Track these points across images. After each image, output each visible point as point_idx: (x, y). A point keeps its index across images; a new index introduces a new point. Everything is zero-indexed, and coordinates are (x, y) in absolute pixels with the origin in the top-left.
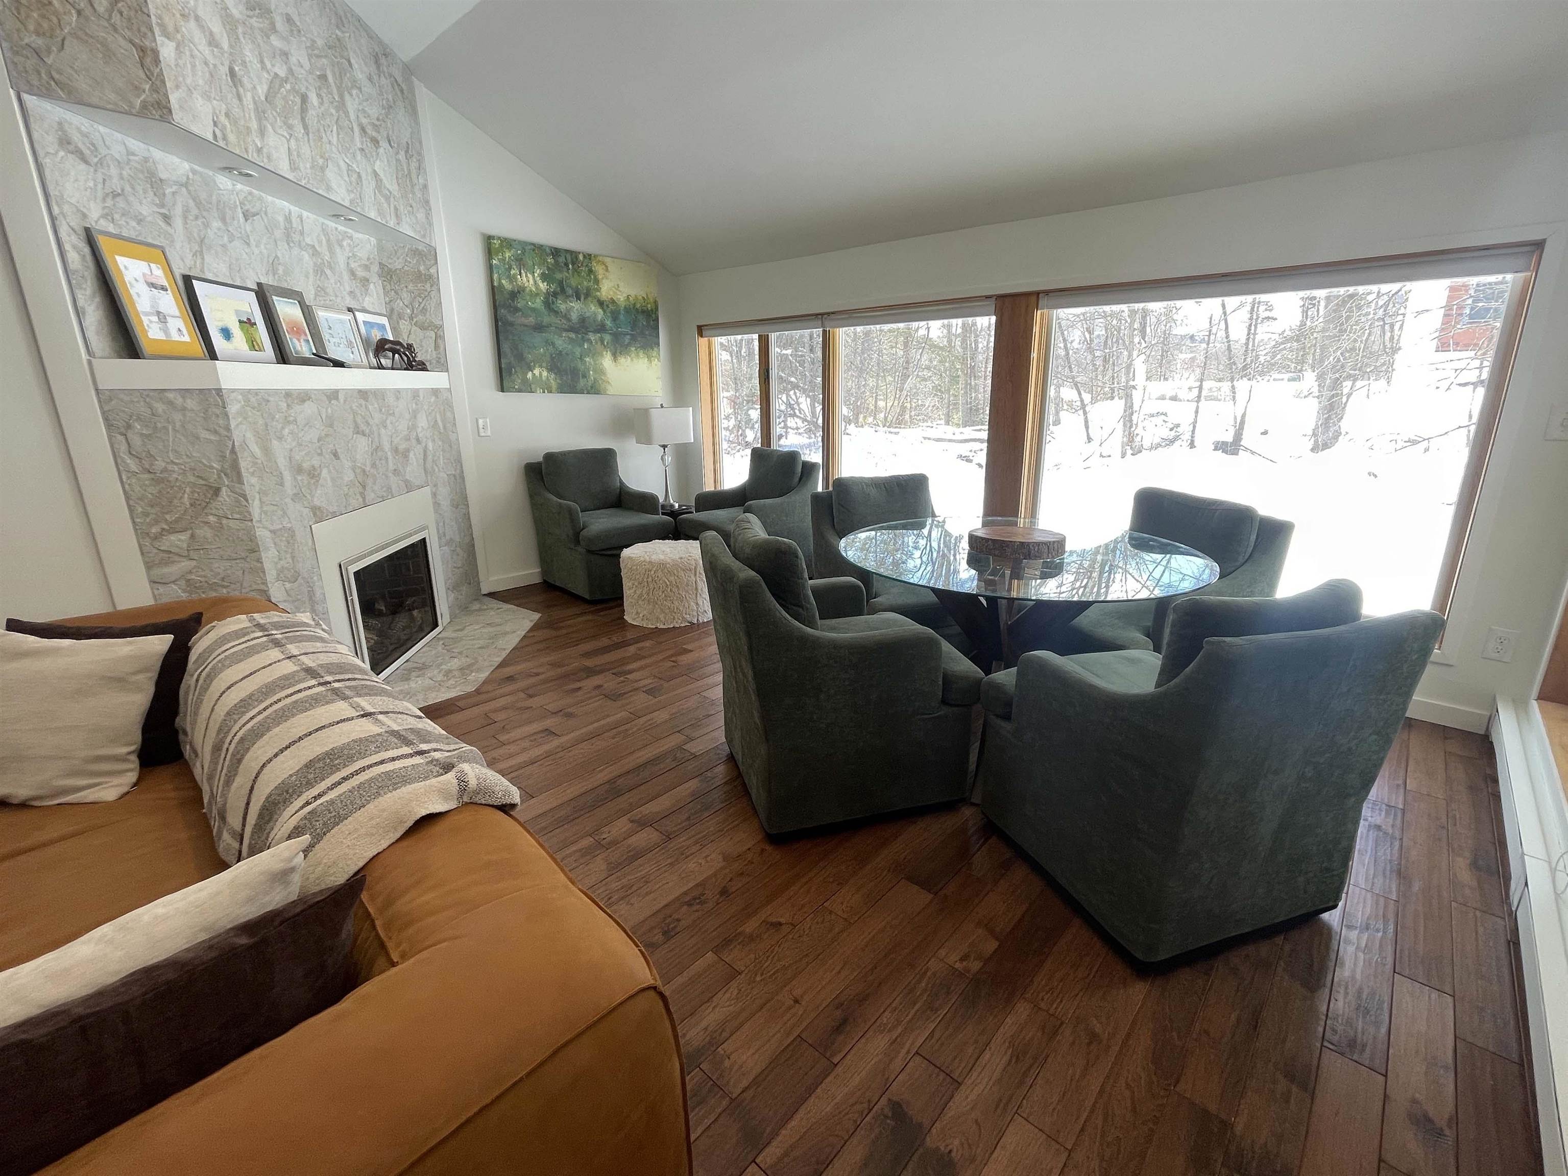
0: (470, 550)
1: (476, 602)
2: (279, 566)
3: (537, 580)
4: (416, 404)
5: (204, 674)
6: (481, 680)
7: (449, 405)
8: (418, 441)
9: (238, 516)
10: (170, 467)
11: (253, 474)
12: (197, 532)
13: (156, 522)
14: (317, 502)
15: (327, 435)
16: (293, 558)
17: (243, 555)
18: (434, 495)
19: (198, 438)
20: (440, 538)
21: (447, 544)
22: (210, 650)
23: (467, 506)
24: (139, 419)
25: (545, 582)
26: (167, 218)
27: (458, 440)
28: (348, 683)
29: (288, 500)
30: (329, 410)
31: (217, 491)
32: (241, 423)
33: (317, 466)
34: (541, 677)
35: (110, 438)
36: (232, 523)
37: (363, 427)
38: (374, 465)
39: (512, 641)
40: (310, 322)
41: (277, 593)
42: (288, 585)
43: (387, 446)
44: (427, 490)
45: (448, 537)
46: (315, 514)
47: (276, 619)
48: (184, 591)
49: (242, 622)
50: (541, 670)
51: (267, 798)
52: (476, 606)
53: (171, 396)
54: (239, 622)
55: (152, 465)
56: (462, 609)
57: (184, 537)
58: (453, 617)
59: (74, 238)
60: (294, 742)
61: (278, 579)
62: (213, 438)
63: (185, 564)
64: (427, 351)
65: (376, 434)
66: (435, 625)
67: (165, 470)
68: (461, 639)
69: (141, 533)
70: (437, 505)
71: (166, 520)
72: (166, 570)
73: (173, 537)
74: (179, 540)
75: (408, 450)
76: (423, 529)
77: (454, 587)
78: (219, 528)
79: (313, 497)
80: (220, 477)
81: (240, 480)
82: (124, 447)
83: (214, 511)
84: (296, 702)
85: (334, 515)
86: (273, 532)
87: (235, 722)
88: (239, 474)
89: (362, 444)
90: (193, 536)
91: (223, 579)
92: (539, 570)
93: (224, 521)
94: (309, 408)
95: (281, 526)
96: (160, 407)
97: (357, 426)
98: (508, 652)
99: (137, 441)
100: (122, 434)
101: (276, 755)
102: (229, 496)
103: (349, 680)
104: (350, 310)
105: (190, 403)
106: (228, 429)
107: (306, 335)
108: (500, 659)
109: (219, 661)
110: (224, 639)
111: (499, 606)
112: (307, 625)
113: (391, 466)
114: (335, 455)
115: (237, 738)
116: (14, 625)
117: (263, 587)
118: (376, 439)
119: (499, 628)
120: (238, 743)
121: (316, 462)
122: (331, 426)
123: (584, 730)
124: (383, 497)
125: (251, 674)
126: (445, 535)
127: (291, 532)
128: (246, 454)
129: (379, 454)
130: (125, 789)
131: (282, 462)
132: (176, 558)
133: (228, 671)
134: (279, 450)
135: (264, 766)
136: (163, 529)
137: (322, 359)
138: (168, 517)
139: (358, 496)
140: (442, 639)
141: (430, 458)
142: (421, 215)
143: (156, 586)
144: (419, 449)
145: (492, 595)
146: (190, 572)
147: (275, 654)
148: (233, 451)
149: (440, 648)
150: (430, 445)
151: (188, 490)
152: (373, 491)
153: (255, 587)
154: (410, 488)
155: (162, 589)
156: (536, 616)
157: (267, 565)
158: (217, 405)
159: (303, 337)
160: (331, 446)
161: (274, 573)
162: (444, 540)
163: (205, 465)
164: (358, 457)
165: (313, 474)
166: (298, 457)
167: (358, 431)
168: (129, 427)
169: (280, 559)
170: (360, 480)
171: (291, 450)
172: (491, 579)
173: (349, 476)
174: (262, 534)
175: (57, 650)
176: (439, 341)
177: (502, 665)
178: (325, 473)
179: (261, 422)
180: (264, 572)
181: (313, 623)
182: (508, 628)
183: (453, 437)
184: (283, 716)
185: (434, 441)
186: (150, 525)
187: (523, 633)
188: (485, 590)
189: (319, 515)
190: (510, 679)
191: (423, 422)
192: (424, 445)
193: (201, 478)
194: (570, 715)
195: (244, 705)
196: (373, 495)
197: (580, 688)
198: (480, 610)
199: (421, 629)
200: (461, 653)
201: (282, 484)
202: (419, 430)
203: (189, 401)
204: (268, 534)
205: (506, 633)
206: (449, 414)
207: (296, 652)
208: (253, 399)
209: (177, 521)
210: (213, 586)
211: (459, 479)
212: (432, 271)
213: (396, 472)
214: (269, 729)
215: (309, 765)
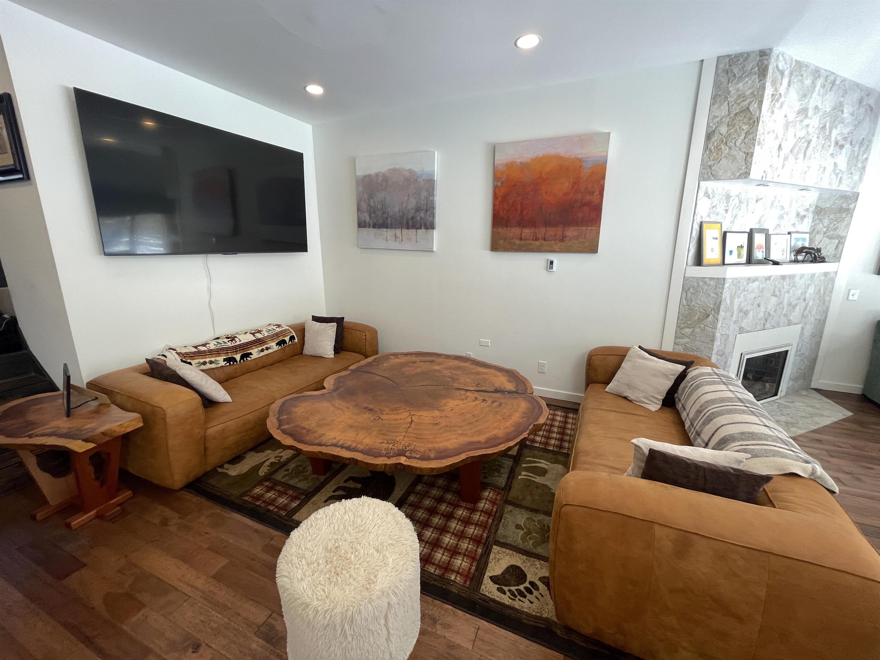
0: (813, 361)
1: (805, 391)
2: (718, 349)
3: (858, 392)
4: (811, 281)
5: (695, 384)
6: (798, 434)
7: (833, 281)
8: (805, 300)
9: (711, 326)
10: (696, 305)
11: (723, 311)
12: (696, 329)
13: (684, 323)
14: (743, 325)
15: (759, 296)
16: (725, 346)
17: (708, 341)
18: (803, 329)
19: (709, 296)
20: (797, 351)
21: (799, 355)
22: (697, 376)
23: (821, 337)
24: (693, 287)
25: (863, 394)
26: (726, 211)
27: (830, 301)
28: (757, 411)
29: (732, 323)
30: (764, 285)
31: (708, 316)
32: (727, 291)
33: (749, 310)
34: (842, 449)
35: (682, 293)
36: (709, 329)
37: (777, 293)
38: (775, 311)
39: (827, 421)
40: (767, 243)
41: (714, 360)
42: (719, 357)
43: (785, 302)
44: (799, 326)
45: (801, 352)
46: (740, 330)
47: (722, 373)
48: (683, 349)
49: (708, 369)
50: (844, 446)
51: (724, 436)
52: (804, 393)
53: (706, 279)
54: (708, 370)
55: (691, 303)
56: (794, 392)
57: (690, 330)
58: (787, 394)
59: (697, 226)
60: (736, 423)
61: (716, 354)
62: (715, 296)
63: (687, 340)
64: (828, 251)
65: (782, 296)
66: (776, 394)
67: (694, 306)
68: (790, 407)
69: (678, 326)
70: (802, 334)
71: (687, 323)
72: (680, 340)
73: (687, 330)
74: (688, 331)
75: (796, 305)
76: (789, 345)
77: (795, 379)
78: (703, 330)
79: (742, 323)
80: (711, 311)
81: (718, 314)
82: (684, 296)
83: (704, 323)
84: (736, 409)
85: (748, 332)
86: (722, 335)
87: (709, 406)
88: (719, 311)
89: (774, 300)
90: (693, 331)
91: (697, 349)
92: (862, 386)
93: (706, 327)
94: (756, 284)
95: (725, 333)
96: (701, 283)
97: (774, 292)
98: (821, 426)
99: (689, 294)
100: (685, 292)
101: (728, 424)
102: (712, 318)
103: (757, 409)
104: (789, 233)
105: (712, 283)
106: (722, 293)
107: (763, 249)
108: (815, 428)
109: (702, 382)
110: (703, 374)
111: (822, 398)
112: (733, 379)
113: (784, 312)
114: (759, 305)
115: (710, 412)
116: (640, 347)
117: (710, 355)
118: (781, 299)
119: (818, 411)
120: (711, 414)
121: (749, 308)
122: (762, 292)
123: (867, 492)
124: (774, 326)
125: (715, 391)
126: (800, 351)
127: (728, 336)
128: (724, 303)
129: (781, 305)
130: (657, 410)
131: (736, 307)
132: (685, 337)
133: (706, 387)
134: (736, 302)
135: (722, 426)
136: (685, 326)
137: (767, 261)
138: (688, 322)
139: (762, 325)
140: (778, 403)
141: (808, 309)
142: (856, 177)
143: (675, 345)
144: (804, 304)
145: (818, 391)
146: (687, 343)
147: (724, 387)
148: (720, 302)
149: (775, 407)
150: (811, 303)
151: (698, 314)
152: (770, 323)
153: (708, 355)
154: (790, 323)
155: (676, 346)
156: (849, 414)
157: (715, 347)
158: (721, 284)
159: (762, 250)
160: (759, 301)
161: (716, 351)
162: (799, 353)
163: (708, 306)
164: (769, 307)
165: (746, 313)
166: (743, 305)
167: (774, 295)
168: (689, 289)
169: (720, 346)
170: (766, 317)
171: (741, 302)
172: (820, 381)
173: (761, 315)
174: (718, 335)
175: (653, 360)
176: (840, 246)
177: (814, 431)
178: (751, 313)
179: (734, 290)
180: (713, 350)
181: (735, 379)
182: (825, 413)
183: (827, 298)
184: (730, 412)
185: (814, 300)
186: (682, 324)
187: (836, 420)
188: (814, 385)
189: (742, 330)
190: (819, 441)
191: (811, 290)
192: (807, 302)
193: (704, 310)
194: (858, 479)
195: (713, 401)
196: (769, 325)
197: (872, 469)
198: (806, 396)
199: (766, 393)
200: (788, 415)
201: (732, 316)
202: (808, 294)
203: (712, 282)
204: (719, 335)
205: (822, 415)
206: (830, 286)
207: (733, 390)
208: (735, 281)
209: (690, 324)
210: (693, 350)
211: (821, 323)
212: (852, 206)
213: (785, 315)
214: (724, 414)
215: (742, 433)
